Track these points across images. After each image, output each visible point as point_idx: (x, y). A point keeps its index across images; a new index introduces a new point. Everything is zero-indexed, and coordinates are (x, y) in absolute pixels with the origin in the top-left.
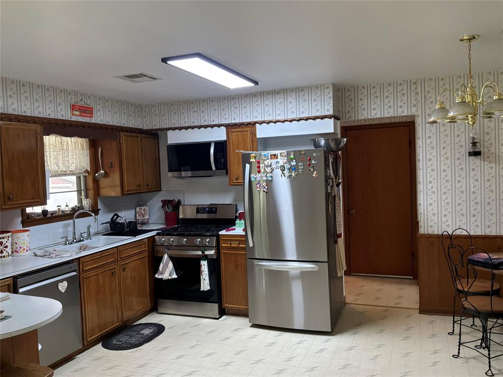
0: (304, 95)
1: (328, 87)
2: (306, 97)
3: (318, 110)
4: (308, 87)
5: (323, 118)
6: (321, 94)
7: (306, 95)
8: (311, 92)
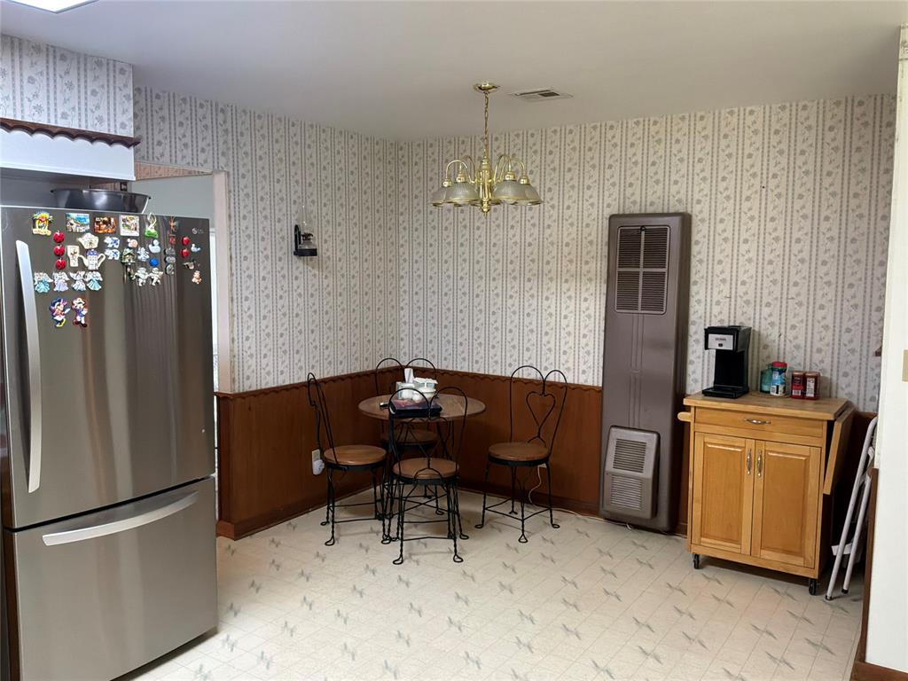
0: (67, 73)
1: (122, 71)
2: (73, 77)
3: (100, 119)
4: (79, 55)
5: (110, 140)
6: (108, 81)
7: (74, 73)
8: (85, 70)
